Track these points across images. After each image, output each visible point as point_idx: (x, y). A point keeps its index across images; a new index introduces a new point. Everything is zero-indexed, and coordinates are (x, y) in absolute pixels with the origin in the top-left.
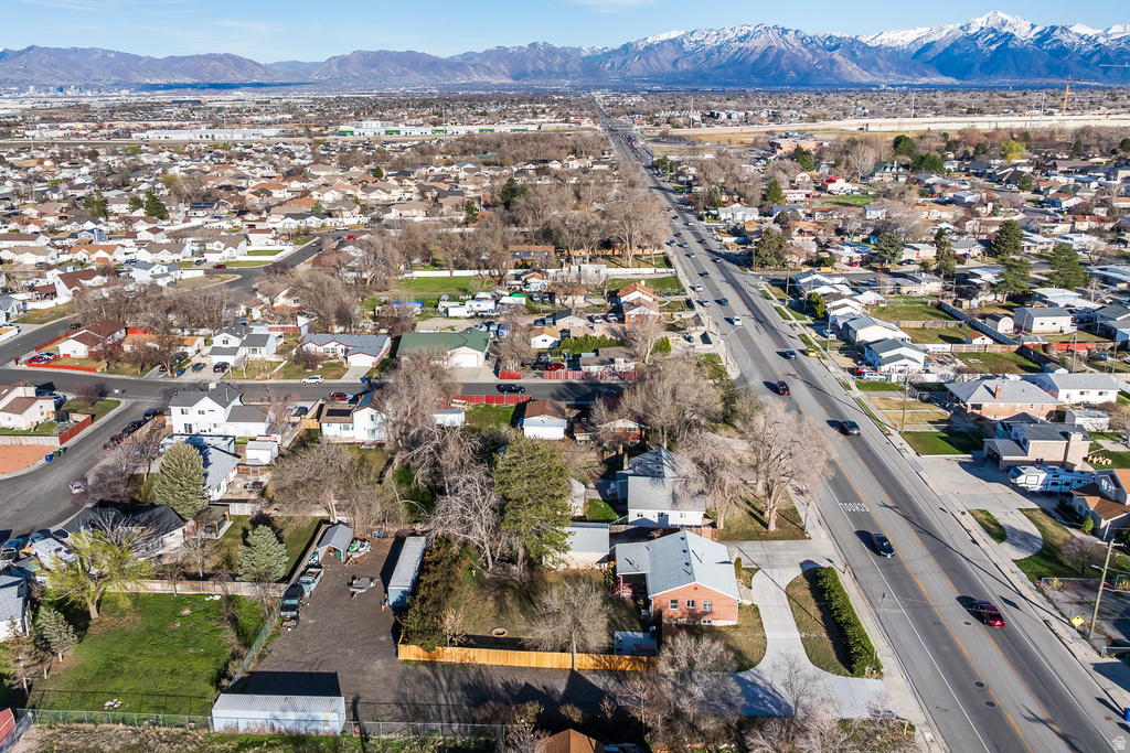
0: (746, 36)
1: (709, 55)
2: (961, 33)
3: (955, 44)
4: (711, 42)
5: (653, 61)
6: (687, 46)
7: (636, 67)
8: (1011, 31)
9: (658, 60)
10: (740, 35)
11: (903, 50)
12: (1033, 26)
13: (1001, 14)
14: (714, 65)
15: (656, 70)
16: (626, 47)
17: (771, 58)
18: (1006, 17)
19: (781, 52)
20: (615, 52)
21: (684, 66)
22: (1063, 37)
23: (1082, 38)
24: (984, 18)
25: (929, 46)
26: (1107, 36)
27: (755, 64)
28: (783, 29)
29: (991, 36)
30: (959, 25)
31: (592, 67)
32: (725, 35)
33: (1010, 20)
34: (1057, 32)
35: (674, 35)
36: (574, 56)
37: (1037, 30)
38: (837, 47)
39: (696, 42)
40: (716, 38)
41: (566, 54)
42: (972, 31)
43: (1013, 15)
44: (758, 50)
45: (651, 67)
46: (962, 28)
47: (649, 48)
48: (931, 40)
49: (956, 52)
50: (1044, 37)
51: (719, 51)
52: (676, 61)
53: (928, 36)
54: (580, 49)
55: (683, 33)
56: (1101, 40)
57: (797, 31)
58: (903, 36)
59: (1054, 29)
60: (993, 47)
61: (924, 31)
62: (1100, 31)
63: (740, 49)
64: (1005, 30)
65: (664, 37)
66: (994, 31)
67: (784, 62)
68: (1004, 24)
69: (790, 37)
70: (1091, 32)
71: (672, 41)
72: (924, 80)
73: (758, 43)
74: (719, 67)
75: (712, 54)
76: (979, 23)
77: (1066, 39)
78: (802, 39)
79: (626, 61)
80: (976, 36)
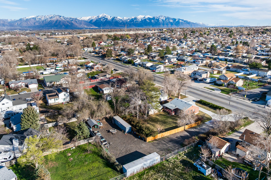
0: (52, 17)
1: (43, 21)
2: (98, 18)
3: (97, 20)
4: (43, 19)
5: (29, 23)
6: (37, 20)
7: (24, 24)
8: (107, 18)
9: (30, 23)
10: (50, 17)
11: (87, 21)
12: (111, 17)
13: (104, 14)
14: (44, 24)
15: (30, 25)
16: (21, 19)
17: (58, 23)
18: (106, 15)
19: (60, 21)
20: (18, 20)
21: (37, 24)
22: (116, 19)
23: (120, 19)
24: (102, 15)
25: (92, 20)
26: (124, 19)
27: (55, 24)
28: (60, 16)
29: (103, 18)
30: (97, 16)
31: (11, 24)
32: (46, 17)
33: (107, 15)
34: (115, 18)
35: (33, 17)
36: (6, 21)
37: (112, 17)
38: (73, 20)
39: (39, 18)
40: (44, 18)
41: (4, 21)
42: (100, 17)
43: (107, 14)
44: (55, 21)
45: (28, 24)
46: (98, 17)
47: (27, 20)
48: (92, 19)
49: (97, 22)
50: (113, 19)
51: (45, 21)
52: (35, 23)
53: (91, 18)
54: (7, 20)
55: (35, 16)
56: (123, 20)
57: (63, 17)
58: (87, 18)
59: (114, 17)
60: (104, 21)
61: (90, 17)
62: (122, 18)
63: (50, 20)
64: (106, 17)
65: (30, 17)
66: (104, 17)
67: (61, 23)
68: (105, 16)
69: (62, 18)
70: (121, 18)
71: (33, 18)
72: (92, 27)
73: (54, 19)
74: (46, 24)
75: (44, 21)
76: (101, 16)
77: (117, 19)
78: (65, 18)
79: (21, 23)
80: (100, 19)
